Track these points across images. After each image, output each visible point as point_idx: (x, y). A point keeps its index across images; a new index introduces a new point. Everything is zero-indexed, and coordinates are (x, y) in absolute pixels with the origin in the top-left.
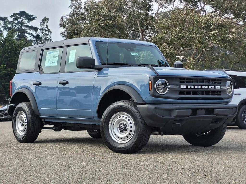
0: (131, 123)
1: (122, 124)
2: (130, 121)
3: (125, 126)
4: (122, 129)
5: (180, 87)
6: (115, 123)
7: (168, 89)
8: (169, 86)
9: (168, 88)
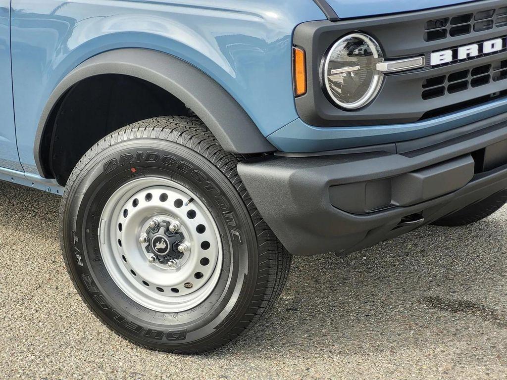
0: (201, 229)
1: (162, 230)
2: (200, 219)
3: (177, 237)
4: (161, 250)
5: (428, 60)
6: (122, 235)
7: (376, 78)
8: (383, 66)
9: (380, 73)
